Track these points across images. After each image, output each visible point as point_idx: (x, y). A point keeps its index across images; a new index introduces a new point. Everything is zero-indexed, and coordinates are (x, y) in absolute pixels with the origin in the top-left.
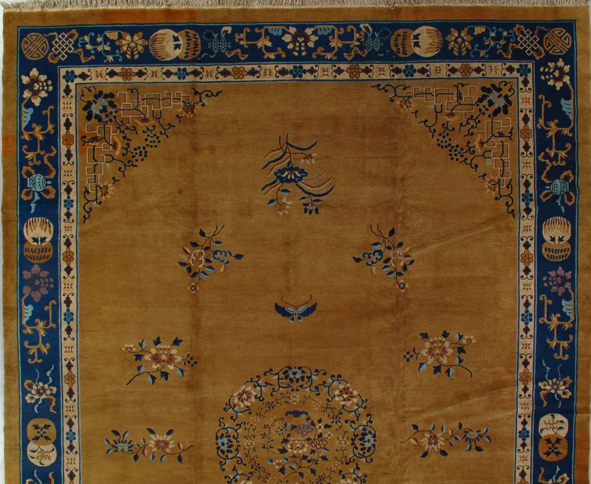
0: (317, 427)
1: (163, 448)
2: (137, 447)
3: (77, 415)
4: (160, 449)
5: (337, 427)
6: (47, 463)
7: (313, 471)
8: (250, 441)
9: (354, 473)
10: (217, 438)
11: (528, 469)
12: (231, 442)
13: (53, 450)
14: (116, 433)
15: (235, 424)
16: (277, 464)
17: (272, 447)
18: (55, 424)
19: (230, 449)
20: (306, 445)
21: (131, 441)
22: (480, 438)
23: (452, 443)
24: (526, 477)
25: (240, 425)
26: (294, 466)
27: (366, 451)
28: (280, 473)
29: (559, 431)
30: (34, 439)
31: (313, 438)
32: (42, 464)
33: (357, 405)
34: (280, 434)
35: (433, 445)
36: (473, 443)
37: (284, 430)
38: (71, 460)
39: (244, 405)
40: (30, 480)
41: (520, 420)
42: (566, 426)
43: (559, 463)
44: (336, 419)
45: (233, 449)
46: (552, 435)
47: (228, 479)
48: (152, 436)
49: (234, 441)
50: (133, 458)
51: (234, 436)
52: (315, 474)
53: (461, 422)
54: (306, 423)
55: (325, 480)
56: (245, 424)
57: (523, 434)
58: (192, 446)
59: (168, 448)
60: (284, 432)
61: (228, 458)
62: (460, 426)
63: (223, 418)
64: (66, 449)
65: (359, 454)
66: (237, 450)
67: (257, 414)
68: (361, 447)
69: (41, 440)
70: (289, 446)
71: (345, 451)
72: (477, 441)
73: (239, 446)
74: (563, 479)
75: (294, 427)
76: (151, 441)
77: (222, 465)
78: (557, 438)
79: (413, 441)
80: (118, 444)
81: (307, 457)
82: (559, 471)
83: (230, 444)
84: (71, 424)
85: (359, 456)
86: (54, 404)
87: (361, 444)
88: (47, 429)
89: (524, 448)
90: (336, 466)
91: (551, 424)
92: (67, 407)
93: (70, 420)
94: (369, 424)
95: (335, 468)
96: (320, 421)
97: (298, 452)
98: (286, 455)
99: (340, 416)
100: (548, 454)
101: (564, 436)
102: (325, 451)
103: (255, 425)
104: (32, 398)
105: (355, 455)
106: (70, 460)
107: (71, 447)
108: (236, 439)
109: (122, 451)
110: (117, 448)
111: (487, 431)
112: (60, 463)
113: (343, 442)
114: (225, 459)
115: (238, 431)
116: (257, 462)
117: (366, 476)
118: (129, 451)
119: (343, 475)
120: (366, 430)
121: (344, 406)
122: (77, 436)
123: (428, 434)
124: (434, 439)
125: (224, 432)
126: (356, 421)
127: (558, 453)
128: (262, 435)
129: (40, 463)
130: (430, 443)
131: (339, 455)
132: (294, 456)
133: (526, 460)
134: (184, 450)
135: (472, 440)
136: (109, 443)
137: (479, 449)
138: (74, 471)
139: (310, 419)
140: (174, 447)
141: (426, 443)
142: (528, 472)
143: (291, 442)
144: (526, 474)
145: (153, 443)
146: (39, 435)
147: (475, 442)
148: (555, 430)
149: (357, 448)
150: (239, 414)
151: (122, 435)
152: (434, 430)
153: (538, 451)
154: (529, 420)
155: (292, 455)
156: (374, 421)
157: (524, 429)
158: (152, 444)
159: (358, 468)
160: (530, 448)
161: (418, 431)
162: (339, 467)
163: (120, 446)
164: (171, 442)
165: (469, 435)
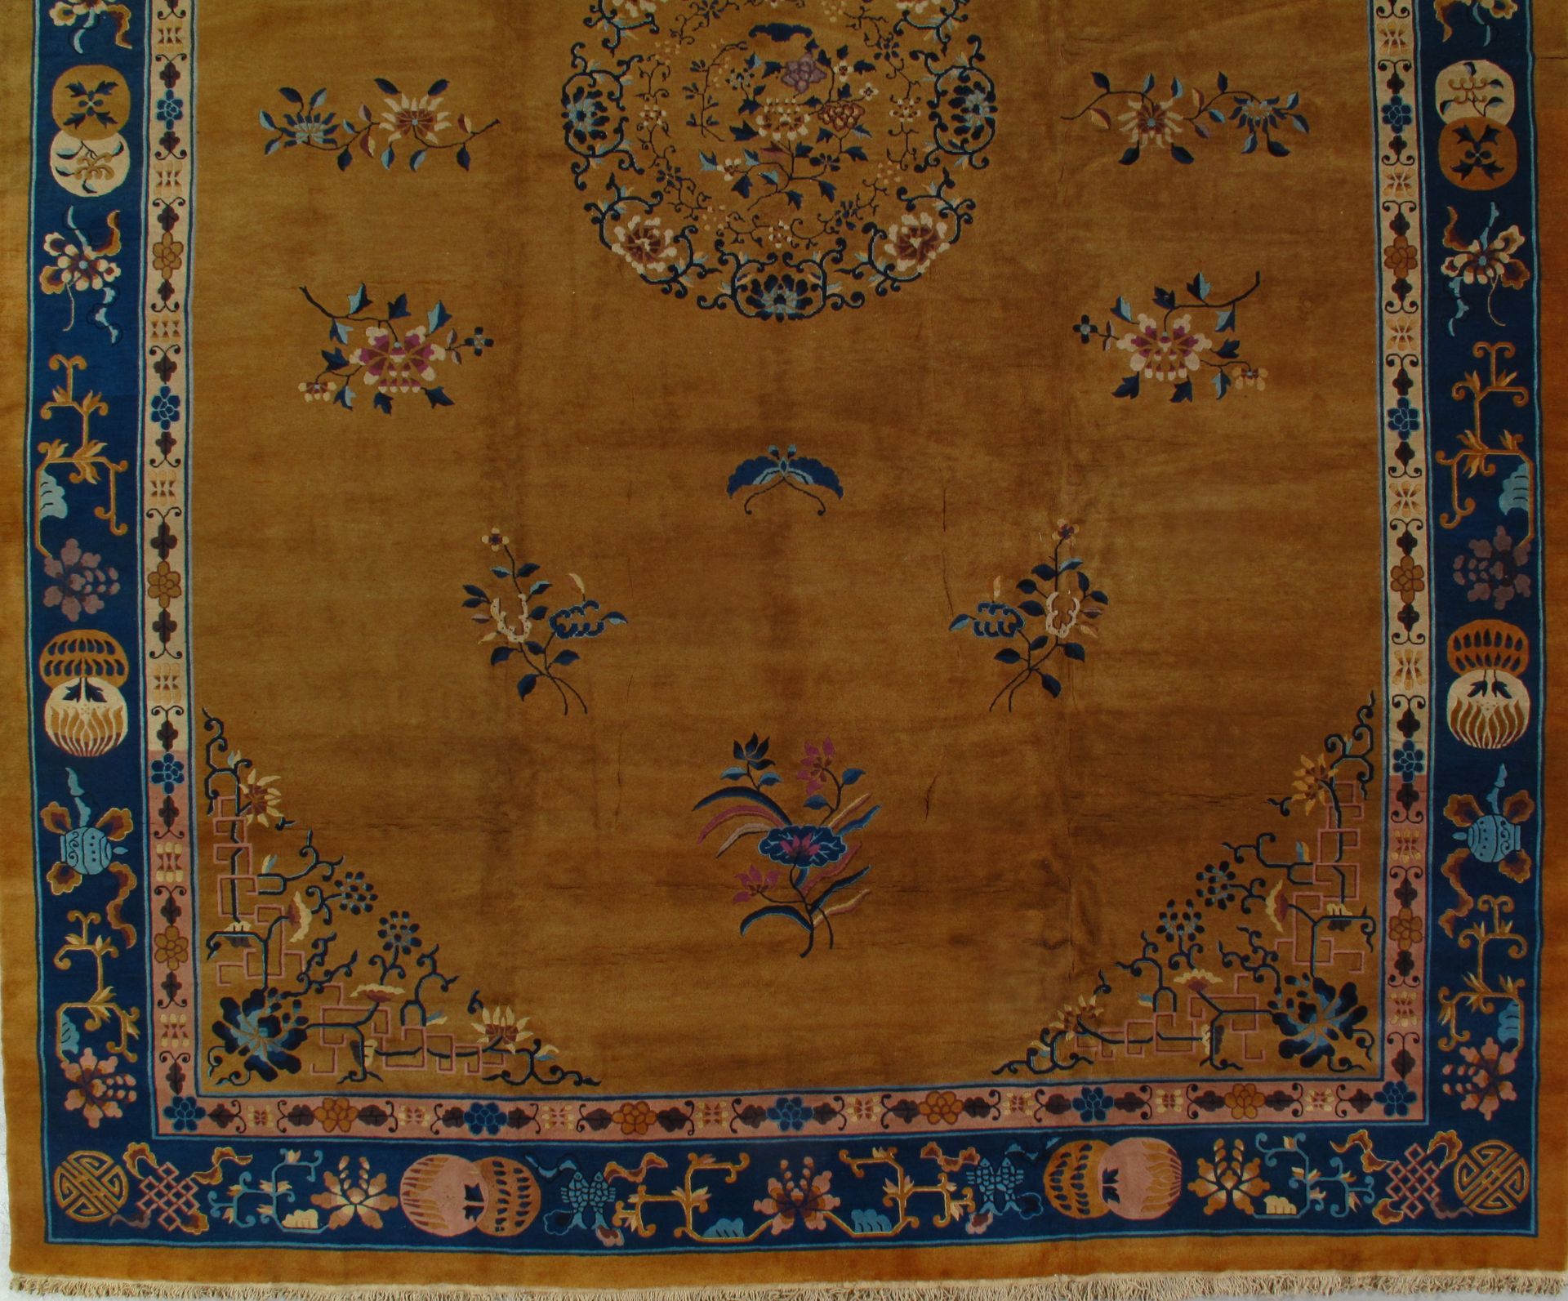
0: (836, 70)
1: (419, 133)
2: (350, 131)
3: (187, 51)
4: (411, 133)
5: (891, 71)
6: (102, 187)
7: (827, 190)
8: (656, 108)
9: (938, 196)
10: (565, 100)
11: (1412, 210)
12: (604, 109)
13: (121, 149)
14: (292, 95)
15: (615, 61)
16: (727, 169)
17: (713, 124)
18: (126, 78)
19: (600, 129)
20: (807, 118)
21: (332, 115)
22: (1278, 120)
23: (1202, 127)
24: (1408, 234)
25: (628, 64)
26: (775, 176)
27: (969, 136)
28: (736, 193)
29: (1489, 108)
30: (68, 123)
31: (824, 98)
32: (89, 191)
33: (943, 10)
34: (735, 88)
35: (1152, 133)
36: (1259, 130)
37: (746, 75)
38: (169, 174)
39: (639, 10)
40: (56, 235)
41: (1383, 77)
42: (1508, 93)
43: (1497, 195)
44: (887, 46)
45: (608, 128)
46: (1473, 119)
47: (593, 213)
48: (390, 101)
49: (611, 107)
50: (335, 161)
51: (611, 94)
52: (831, 199)
53: (1225, 73)
54: (806, 59)
55: (860, 213)
56: (641, 59)
57: (1393, 115)
58: (497, 122)
59: (432, 130)
60: (745, 83)
61: (594, 156)
62: (1223, 82)
63: (582, 46)
64: (156, 146)
65: (951, 143)
66: (619, 130)
67: (673, 34)
68: (957, 124)
69: (90, 123)
70: (760, 121)
71: (912, 136)
72: (1269, 126)
73: (625, 119)
74: (1508, 241)
75: (772, 68)
76: (385, 115)
77: (578, 175)
78: (1488, 127)
79: (1095, 118)
80: (297, 127)
81: (809, 149)
82: (1497, 219)
83: (600, 114)
84: (170, 76)
85: (949, 148)
86: (126, 26)
87: (955, 118)
88: (107, 93)
89: (1398, 153)
90: (889, 176)
91: (1467, 90)
92: (161, 31)
93: (170, 66)
94: (975, 63)
95: (886, 182)
96: (842, 53)
97: (784, 136)
98: (751, 145)
99: (896, 39)
100: (1464, 170)
101: (1505, 121)
102: (856, 132)
103: (667, 62)
104: (68, 13)
105: (939, 147)
106: (165, 174)
107: (170, 141)
108: (618, 100)
109: (308, 143)
110: (292, 134)
111: (1295, 101)
112: (139, 186)
113: (906, 112)
114: (587, 157)
115: (622, 80)
116: (673, 165)
117: (972, 206)
118: (326, 141)
119: (909, 201)
120: (967, 79)
121: (906, 13)
122: (186, 110)
123: (1135, 100)
124: (1152, 118)
125: (584, 81)
126: (940, 55)
127: (1491, 169)
128: (686, 89)
129: (84, 187)
130: (1143, 127)
131: (897, 146)
132: (774, 148)
133: (1407, 186)
134: (474, 134)
135: (1258, 123)
136: (271, 123)
137: (1276, 150)
138: (175, 206)
139: (816, 47)
140: (447, 129)
141: (1132, 125)
142: (1413, 219)
143: (766, 109)
144: (1407, 226)
145: (392, 118)
146: (84, 110)
147: (1265, 130)
148: (1481, 106)
149: (944, 128)
150: (626, 34)
151: (306, 99)
152: (1152, 92)
153: (1437, 163)
154: (1407, 78)
155: (768, 145)
156: (989, 56)
157: (1396, 100)
158: (388, 122)
159: (949, 183)
160: (1415, 154)
161: (1109, 92)
162: (898, 179)
163: (302, 131)
164: (440, 116)
165: (1248, 109)
